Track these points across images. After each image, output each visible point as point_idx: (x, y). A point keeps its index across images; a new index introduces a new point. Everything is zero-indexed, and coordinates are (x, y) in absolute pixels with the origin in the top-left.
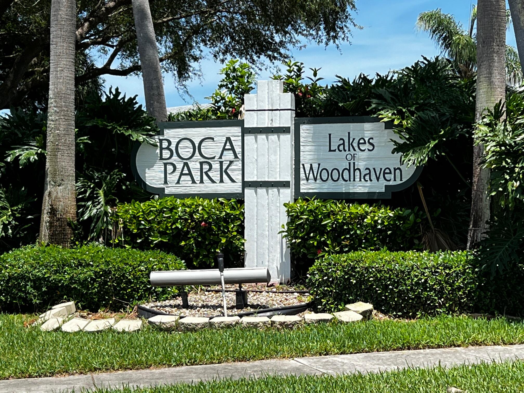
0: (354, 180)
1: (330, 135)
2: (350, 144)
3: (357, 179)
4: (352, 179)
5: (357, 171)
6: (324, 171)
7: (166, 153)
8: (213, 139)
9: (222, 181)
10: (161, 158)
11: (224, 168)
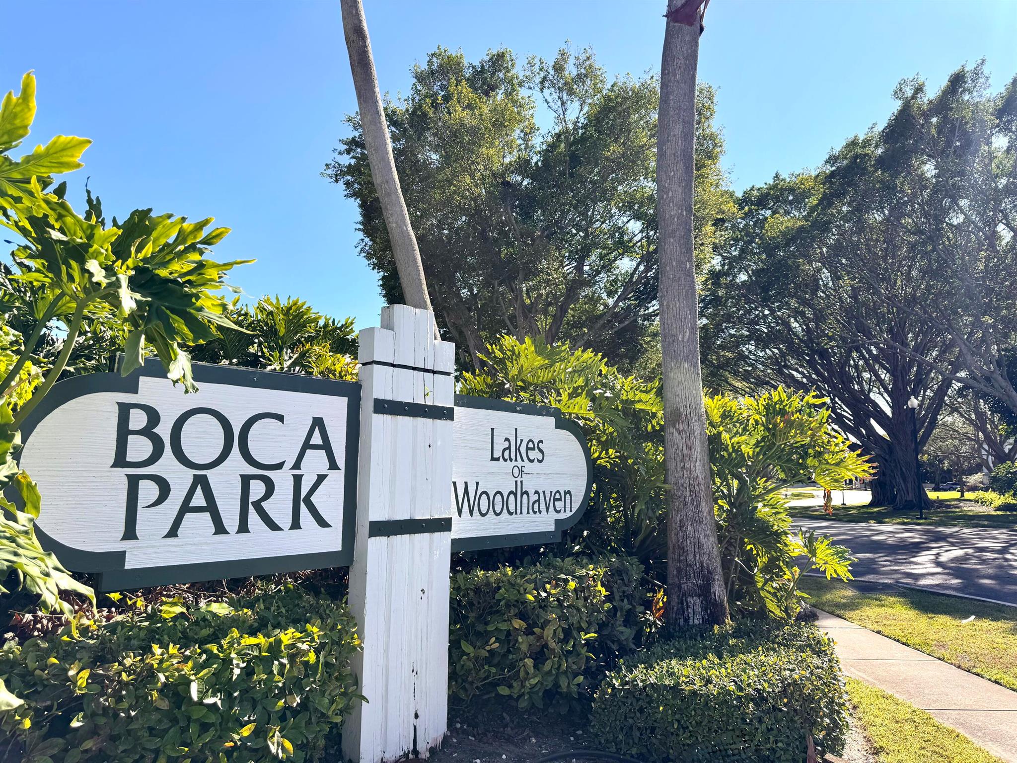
0: (521, 513)
1: (493, 430)
2: (518, 449)
3: (525, 511)
4: (519, 511)
5: (525, 496)
6: (484, 496)
7: (139, 448)
8: (280, 418)
9: (296, 524)
10: (120, 460)
11: (304, 492)
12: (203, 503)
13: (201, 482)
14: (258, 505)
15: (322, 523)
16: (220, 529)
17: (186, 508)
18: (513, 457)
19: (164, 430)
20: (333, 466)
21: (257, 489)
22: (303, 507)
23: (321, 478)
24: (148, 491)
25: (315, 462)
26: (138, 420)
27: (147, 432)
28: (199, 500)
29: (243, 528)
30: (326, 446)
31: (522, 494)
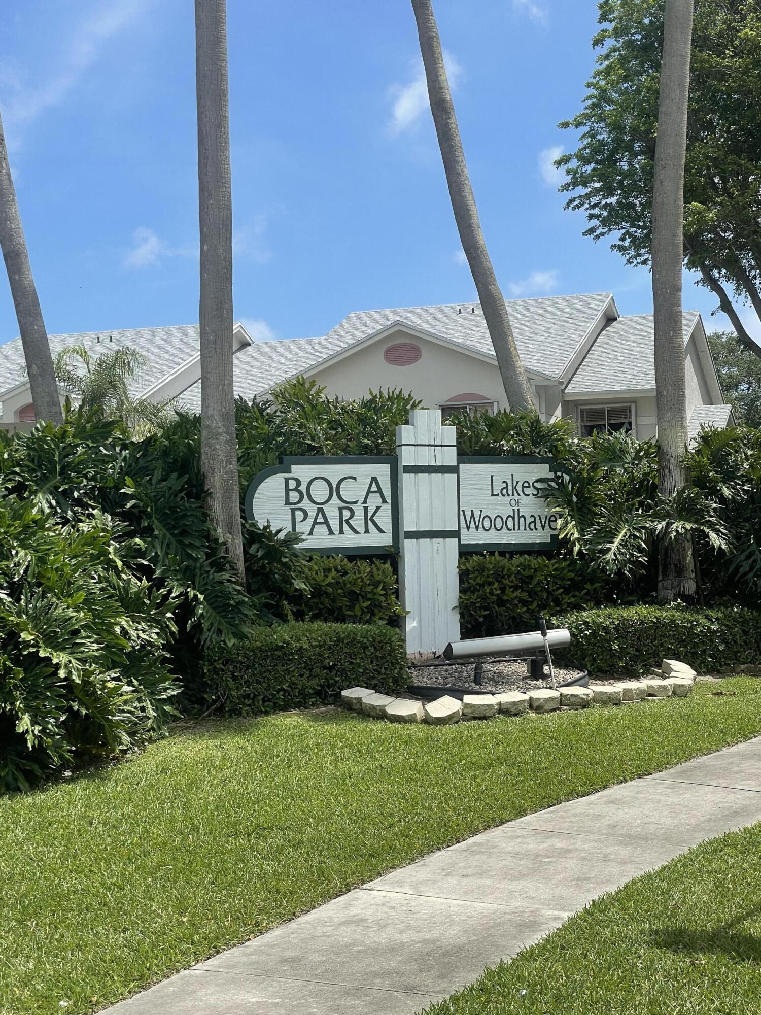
0: (519, 529)
1: (492, 477)
2: (514, 488)
3: (522, 528)
4: (517, 528)
5: (522, 519)
6: (487, 519)
7: (294, 497)
8: (354, 478)
9: (367, 531)
10: (287, 503)
11: (370, 515)
12: (322, 520)
13: (320, 510)
14: (347, 521)
15: (381, 531)
16: (331, 532)
17: (315, 523)
18: (510, 492)
19: (303, 488)
20: (384, 501)
21: (346, 514)
22: (369, 522)
23: (378, 508)
24: (299, 515)
25: (375, 500)
26: (292, 484)
27: (296, 489)
28: (320, 519)
29: (341, 532)
30: (380, 491)
31: (519, 518)
